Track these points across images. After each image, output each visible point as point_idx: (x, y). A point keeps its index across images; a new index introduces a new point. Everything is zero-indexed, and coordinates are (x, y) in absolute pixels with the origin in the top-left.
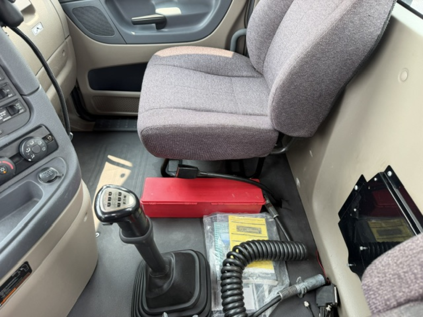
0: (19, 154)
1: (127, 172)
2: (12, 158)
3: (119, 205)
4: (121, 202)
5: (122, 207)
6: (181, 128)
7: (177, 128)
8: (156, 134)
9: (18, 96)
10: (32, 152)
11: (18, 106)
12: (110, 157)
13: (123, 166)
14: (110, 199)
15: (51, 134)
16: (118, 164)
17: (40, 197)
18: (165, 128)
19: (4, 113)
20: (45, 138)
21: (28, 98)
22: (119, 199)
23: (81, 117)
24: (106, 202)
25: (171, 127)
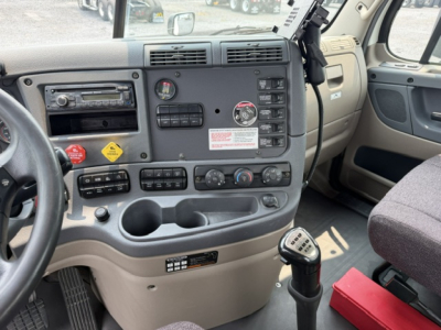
0: (260, 174)
1: (339, 252)
2: (255, 174)
3: (300, 249)
4: (304, 248)
5: (302, 252)
6: (420, 236)
7: (415, 232)
8: (387, 226)
9: (285, 135)
10: (269, 177)
11: (281, 141)
12: (333, 229)
13: (339, 244)
14: (296, 239)
15: (290, 172)
16: (336, 240)
17: (254, 212)
18: (400, 225)
19: (269, 141)
20: (284, 173)
21: (292, 138)
22: (304, 245)
23: (331, 182)
24: (293, 239)
25: (408, 228)
